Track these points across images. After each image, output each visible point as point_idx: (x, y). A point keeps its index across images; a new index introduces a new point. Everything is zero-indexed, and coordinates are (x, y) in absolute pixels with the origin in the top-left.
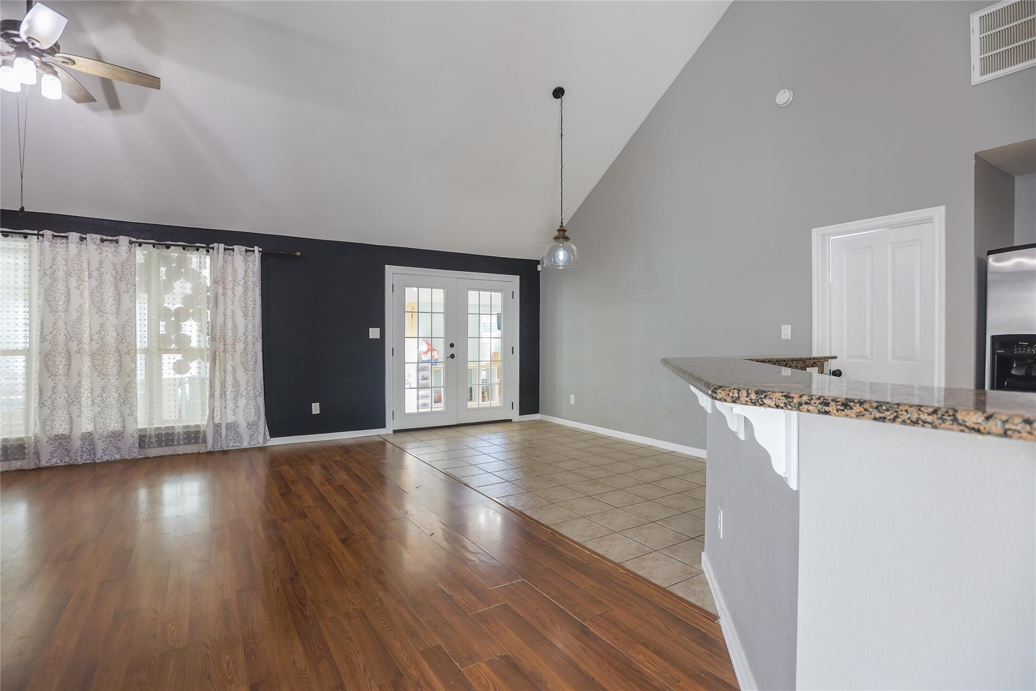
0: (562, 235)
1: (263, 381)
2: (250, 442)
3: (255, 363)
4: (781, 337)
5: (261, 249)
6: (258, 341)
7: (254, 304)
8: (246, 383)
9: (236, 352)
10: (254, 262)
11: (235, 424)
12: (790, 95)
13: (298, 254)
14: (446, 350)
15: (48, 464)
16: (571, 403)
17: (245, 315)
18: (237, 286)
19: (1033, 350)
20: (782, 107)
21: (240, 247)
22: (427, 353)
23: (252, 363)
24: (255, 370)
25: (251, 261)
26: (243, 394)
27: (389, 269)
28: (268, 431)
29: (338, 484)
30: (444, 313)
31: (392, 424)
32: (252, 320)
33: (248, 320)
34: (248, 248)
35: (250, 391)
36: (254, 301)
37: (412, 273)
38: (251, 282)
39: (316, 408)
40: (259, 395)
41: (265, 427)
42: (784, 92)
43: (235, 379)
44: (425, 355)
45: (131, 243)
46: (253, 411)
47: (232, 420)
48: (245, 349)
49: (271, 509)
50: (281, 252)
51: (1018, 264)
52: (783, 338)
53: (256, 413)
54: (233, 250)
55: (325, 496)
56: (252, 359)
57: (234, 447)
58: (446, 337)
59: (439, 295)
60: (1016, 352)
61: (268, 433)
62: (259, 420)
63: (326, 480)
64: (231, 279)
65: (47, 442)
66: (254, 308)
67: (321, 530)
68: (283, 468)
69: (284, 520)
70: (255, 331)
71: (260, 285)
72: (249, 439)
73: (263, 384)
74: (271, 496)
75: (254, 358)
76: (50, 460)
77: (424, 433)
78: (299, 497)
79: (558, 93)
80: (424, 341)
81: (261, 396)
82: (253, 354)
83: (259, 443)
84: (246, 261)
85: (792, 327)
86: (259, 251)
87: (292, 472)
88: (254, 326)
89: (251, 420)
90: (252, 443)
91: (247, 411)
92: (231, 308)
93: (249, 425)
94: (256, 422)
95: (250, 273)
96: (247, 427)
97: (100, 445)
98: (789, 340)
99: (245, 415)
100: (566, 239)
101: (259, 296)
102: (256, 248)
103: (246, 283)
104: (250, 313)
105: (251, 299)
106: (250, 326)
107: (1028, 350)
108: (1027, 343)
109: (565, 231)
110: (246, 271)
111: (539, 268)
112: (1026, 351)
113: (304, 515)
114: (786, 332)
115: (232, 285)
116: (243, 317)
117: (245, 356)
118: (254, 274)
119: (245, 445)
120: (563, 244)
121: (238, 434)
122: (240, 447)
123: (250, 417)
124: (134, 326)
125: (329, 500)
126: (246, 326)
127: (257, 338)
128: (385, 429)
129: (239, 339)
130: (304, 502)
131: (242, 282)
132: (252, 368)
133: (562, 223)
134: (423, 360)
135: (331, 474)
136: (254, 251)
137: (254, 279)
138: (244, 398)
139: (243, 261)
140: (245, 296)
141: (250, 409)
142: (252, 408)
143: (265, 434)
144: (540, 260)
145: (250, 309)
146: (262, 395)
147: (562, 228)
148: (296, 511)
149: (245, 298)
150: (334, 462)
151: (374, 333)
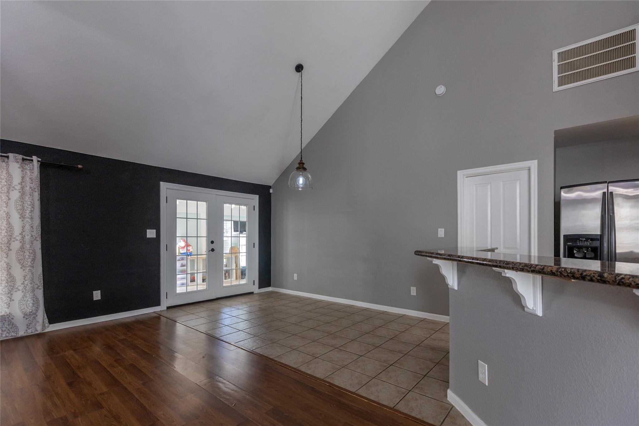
0: (301, 167)
1: (42, 276)
2: (27, 330)
3: (34, 260)
4: (438, 236)
5: (40, 160)
6: (37, 240)
7: (32, 207)
8: (23, 278)
9: (11, 250)
10: (32, 170)
11: (10, 316)
12: (445, 89)
13: (80, 166)
14: (208, 246)
16: (295, 279)
17: (22, 217)
18: (13, 190)
19: (588, 243)
20: (440, 96)
21: (16, 155)
22: (184, 248)
23: (30, 260)
24: (33, 266)
25: (28, 168)
26: (20, 288)
27: (164, 185)
28: (47, 319)
29: (128, 364)
30: (206, 219)
31: (165, 303)
32: (30, 222)
33: (25, 222)
34: (25, 157)
35: (27, 285)
36: (33, 205)
37: (183, 189)
38: (28, 187)
39: (97, 295)
40: (37, 288)
41: (44, 316)
42: (441, 87)
43: (10, 275)
44: (182, 249)
46: (30, 302)
47: (6, 313)
48: (22, 247)
49: (58, 402)
50: (62, 164)
51: (578, 195)
52: (439, 236)
53: (33, 304)
54: (8, 157)
55: (118, 378)
56: (29, 256)
57: (7, 337)
58: (208, 236)
59: (203, 206)
60: (578, 244)
61: (46, 321)
62: (37, 311)
63: (114, 361)
64: (5, 184)
66: (32, 211)
67: (122, 420)
68: (66, 353)
69: (75, 415)
70: (33, 231)
71: (39, 191)
72: (26, 328)
73: (42, 278)
74: (57, 388)
75: (32, 255)
77: (192, 307)
78: (90, 384)
79: (299, 68)
80: (182, 239)
81: (40, 289)
82: (31, 251)
83: (37, 331)
84: (23, 169)
85: (444, 230)
86: (38, 161)
87: (77, 357)
88: (32, 227)
89: (28, 310)
90: (29, 331)
91: (24, 303)
92: (5, 210)
93: (26, 316)
94: (34, 312)
95: (28, 180)
96: (24, 317)
98: (443, 237)
99: (21, 307)
100: (305, 169)
101: (38, 200)
102: (35, 158)
103: (23, 188)
104: (27, 215)
105: (29, 203)
106: (28, 227)
107: (585, 243)
108: (585, 239)
109: (304, 164)
110: (23, 178)
111: (271, 191)
112: (584, 243)
113: (99, 406)
114: (441, 233)
115: (6, 189)
116: (20, 218)
117: (22, 253)
118: (32, 180)
119: (21, 333)
120: (302, 172)
121: (13, 325)
122: (14, 336)
123: (27, 308)
125: (122, 382)
126: (23, 227)
127: (36, 238)
128: (160, 307)
129: (14, 238)
130: (96, 389)
131: (18, 187)
132: (29, 264)
133: (301, 158)
134: (181, 252)
135: (119, 354)
136: (32, 160)
137: (32, 186)
138: (20, 292)
139: (19, 168)
140: (22, 200)
141: (28, 301)
142: (29, 300)
143: (43, 322)
144: (271, 185)
145: (28, 212)
146: (41, 287)
147: (302, 162)
148: (89, 402)
149: (22, 202)
150: (119, 341)
151: (151, 234)
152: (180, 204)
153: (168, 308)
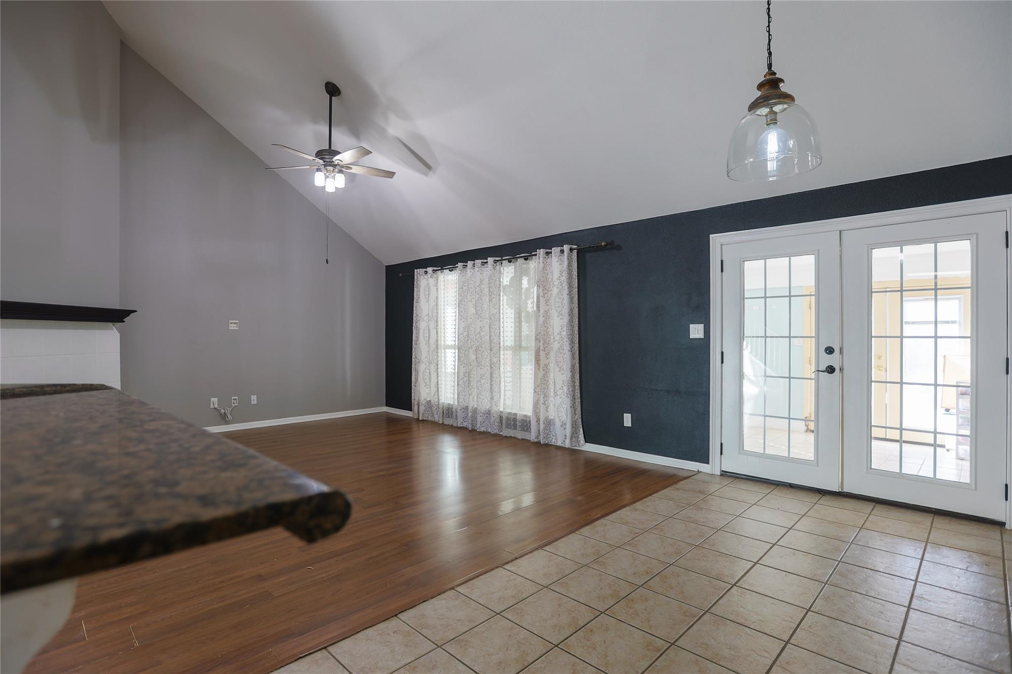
5: (576, 247)
13: (603, 244)
14: (819, 360)
15: (461, 426)
18: (553, 287)
21: (556, 247)
27: (716, 240)
31: (718, 462)
37: (753, 239)
39: (627, 420)
45: (496, 262)
54: (551, 252)
58: (819, 337)
61: (582, 437)
65: (460, 410)
72: (563, 439)
76: (462, 422)
84: (561, 261)
86: (573, 249)
93: (563, 424)
96: (561, 426)
97: (479, 419)
102: (565, 247)
103: (560, 283)
110: (561, 271)
116: (558, 316)
117: (560, 355)
119: (559, 443)
124: (498, 328)
128: (707, 465)
129: (554, 338)
131: (556, 283)
136: (564, 250)
138: (559, 397)
139: (557, 261)
140: (559, 297)
143: (579, 437)
151: (696, 331)
152: (753, 270)
153: (724, 474)
